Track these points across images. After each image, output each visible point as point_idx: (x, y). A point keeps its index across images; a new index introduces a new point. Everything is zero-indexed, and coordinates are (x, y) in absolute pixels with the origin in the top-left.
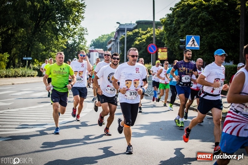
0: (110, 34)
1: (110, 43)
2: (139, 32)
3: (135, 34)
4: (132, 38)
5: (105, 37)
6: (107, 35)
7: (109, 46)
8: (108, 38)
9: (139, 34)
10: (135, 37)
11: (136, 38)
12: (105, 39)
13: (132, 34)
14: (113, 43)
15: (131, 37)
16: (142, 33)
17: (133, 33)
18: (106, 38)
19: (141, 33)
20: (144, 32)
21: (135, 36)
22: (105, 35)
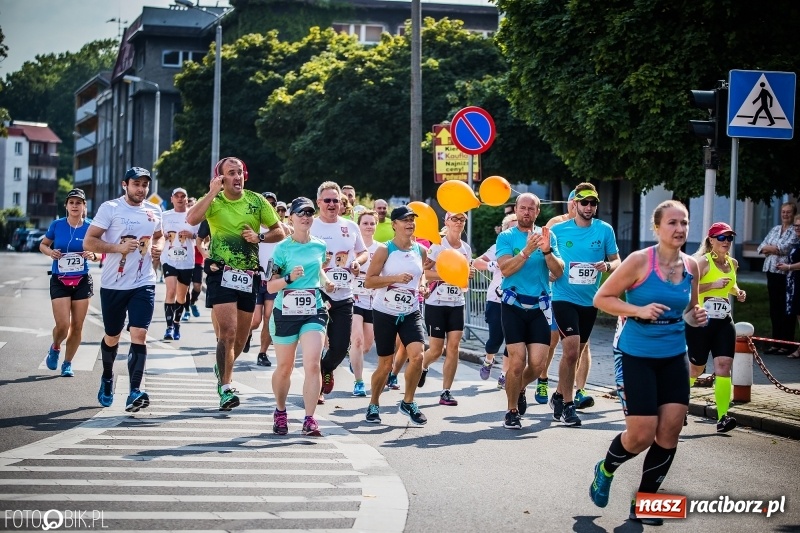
0: (78, 55)
1: (86, 97)
2: (267, 48)
3: (248, 57)
4: (233, 72)
5: (55, 66)
6: (62, 59)
7: (85, 111)
8: (70, 70)
9: (266, 58)
10: (251, 68)
11: (252, 74)
12: (56, 78)
13: (236, 56)
14: (107, 94)
15: (232, 68)
16: (281, 52)
17: (240, 51)
18: (58, 70)
19: (277, 51)
20: (292, 48)
21: (248, 63)
22: (52, 56)
